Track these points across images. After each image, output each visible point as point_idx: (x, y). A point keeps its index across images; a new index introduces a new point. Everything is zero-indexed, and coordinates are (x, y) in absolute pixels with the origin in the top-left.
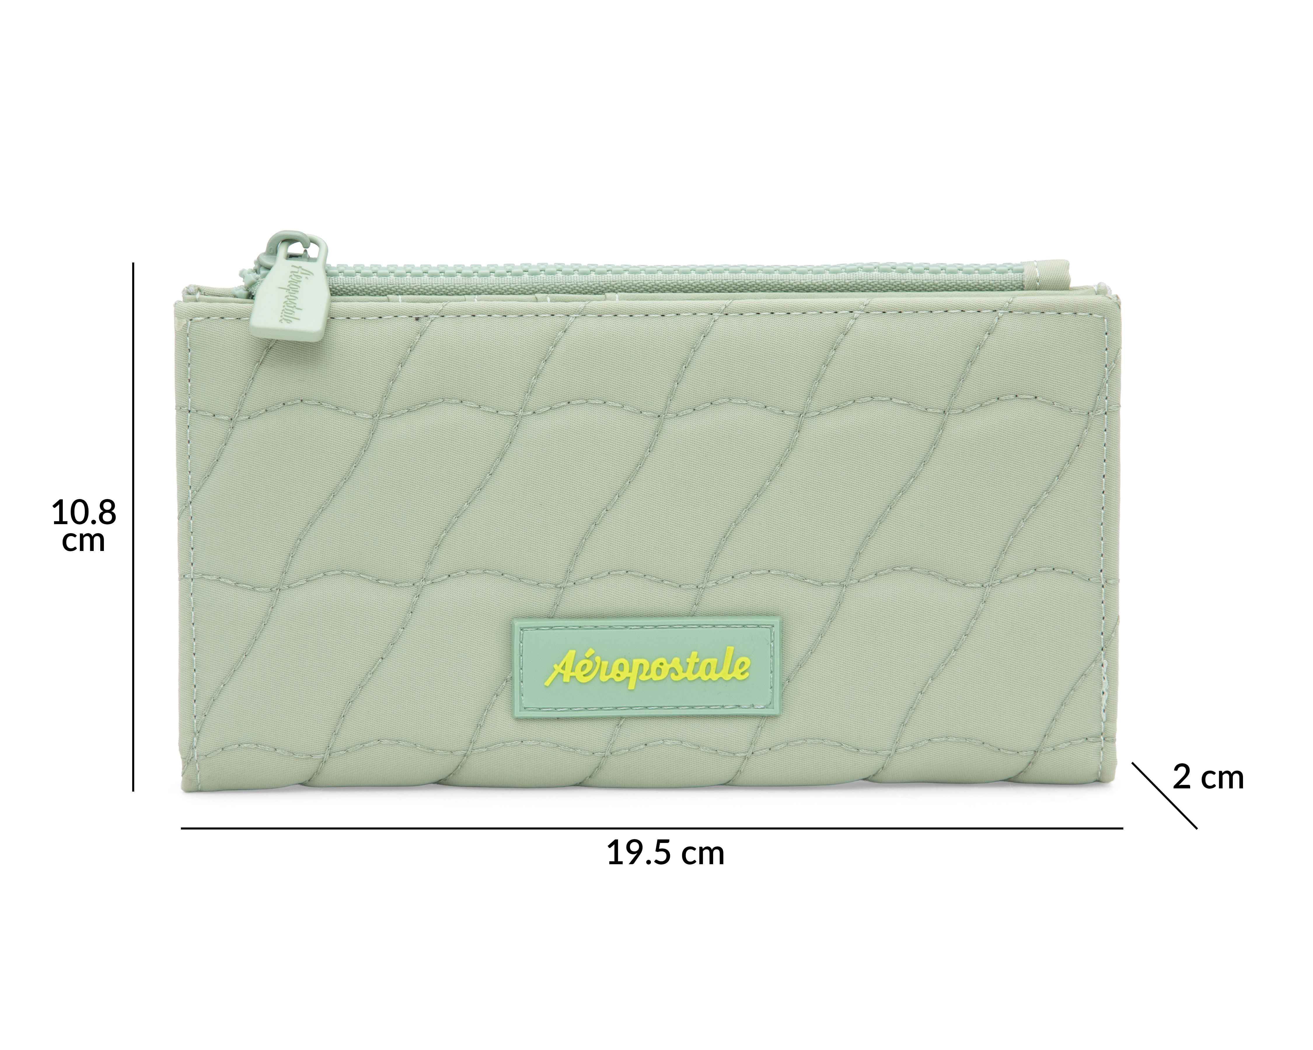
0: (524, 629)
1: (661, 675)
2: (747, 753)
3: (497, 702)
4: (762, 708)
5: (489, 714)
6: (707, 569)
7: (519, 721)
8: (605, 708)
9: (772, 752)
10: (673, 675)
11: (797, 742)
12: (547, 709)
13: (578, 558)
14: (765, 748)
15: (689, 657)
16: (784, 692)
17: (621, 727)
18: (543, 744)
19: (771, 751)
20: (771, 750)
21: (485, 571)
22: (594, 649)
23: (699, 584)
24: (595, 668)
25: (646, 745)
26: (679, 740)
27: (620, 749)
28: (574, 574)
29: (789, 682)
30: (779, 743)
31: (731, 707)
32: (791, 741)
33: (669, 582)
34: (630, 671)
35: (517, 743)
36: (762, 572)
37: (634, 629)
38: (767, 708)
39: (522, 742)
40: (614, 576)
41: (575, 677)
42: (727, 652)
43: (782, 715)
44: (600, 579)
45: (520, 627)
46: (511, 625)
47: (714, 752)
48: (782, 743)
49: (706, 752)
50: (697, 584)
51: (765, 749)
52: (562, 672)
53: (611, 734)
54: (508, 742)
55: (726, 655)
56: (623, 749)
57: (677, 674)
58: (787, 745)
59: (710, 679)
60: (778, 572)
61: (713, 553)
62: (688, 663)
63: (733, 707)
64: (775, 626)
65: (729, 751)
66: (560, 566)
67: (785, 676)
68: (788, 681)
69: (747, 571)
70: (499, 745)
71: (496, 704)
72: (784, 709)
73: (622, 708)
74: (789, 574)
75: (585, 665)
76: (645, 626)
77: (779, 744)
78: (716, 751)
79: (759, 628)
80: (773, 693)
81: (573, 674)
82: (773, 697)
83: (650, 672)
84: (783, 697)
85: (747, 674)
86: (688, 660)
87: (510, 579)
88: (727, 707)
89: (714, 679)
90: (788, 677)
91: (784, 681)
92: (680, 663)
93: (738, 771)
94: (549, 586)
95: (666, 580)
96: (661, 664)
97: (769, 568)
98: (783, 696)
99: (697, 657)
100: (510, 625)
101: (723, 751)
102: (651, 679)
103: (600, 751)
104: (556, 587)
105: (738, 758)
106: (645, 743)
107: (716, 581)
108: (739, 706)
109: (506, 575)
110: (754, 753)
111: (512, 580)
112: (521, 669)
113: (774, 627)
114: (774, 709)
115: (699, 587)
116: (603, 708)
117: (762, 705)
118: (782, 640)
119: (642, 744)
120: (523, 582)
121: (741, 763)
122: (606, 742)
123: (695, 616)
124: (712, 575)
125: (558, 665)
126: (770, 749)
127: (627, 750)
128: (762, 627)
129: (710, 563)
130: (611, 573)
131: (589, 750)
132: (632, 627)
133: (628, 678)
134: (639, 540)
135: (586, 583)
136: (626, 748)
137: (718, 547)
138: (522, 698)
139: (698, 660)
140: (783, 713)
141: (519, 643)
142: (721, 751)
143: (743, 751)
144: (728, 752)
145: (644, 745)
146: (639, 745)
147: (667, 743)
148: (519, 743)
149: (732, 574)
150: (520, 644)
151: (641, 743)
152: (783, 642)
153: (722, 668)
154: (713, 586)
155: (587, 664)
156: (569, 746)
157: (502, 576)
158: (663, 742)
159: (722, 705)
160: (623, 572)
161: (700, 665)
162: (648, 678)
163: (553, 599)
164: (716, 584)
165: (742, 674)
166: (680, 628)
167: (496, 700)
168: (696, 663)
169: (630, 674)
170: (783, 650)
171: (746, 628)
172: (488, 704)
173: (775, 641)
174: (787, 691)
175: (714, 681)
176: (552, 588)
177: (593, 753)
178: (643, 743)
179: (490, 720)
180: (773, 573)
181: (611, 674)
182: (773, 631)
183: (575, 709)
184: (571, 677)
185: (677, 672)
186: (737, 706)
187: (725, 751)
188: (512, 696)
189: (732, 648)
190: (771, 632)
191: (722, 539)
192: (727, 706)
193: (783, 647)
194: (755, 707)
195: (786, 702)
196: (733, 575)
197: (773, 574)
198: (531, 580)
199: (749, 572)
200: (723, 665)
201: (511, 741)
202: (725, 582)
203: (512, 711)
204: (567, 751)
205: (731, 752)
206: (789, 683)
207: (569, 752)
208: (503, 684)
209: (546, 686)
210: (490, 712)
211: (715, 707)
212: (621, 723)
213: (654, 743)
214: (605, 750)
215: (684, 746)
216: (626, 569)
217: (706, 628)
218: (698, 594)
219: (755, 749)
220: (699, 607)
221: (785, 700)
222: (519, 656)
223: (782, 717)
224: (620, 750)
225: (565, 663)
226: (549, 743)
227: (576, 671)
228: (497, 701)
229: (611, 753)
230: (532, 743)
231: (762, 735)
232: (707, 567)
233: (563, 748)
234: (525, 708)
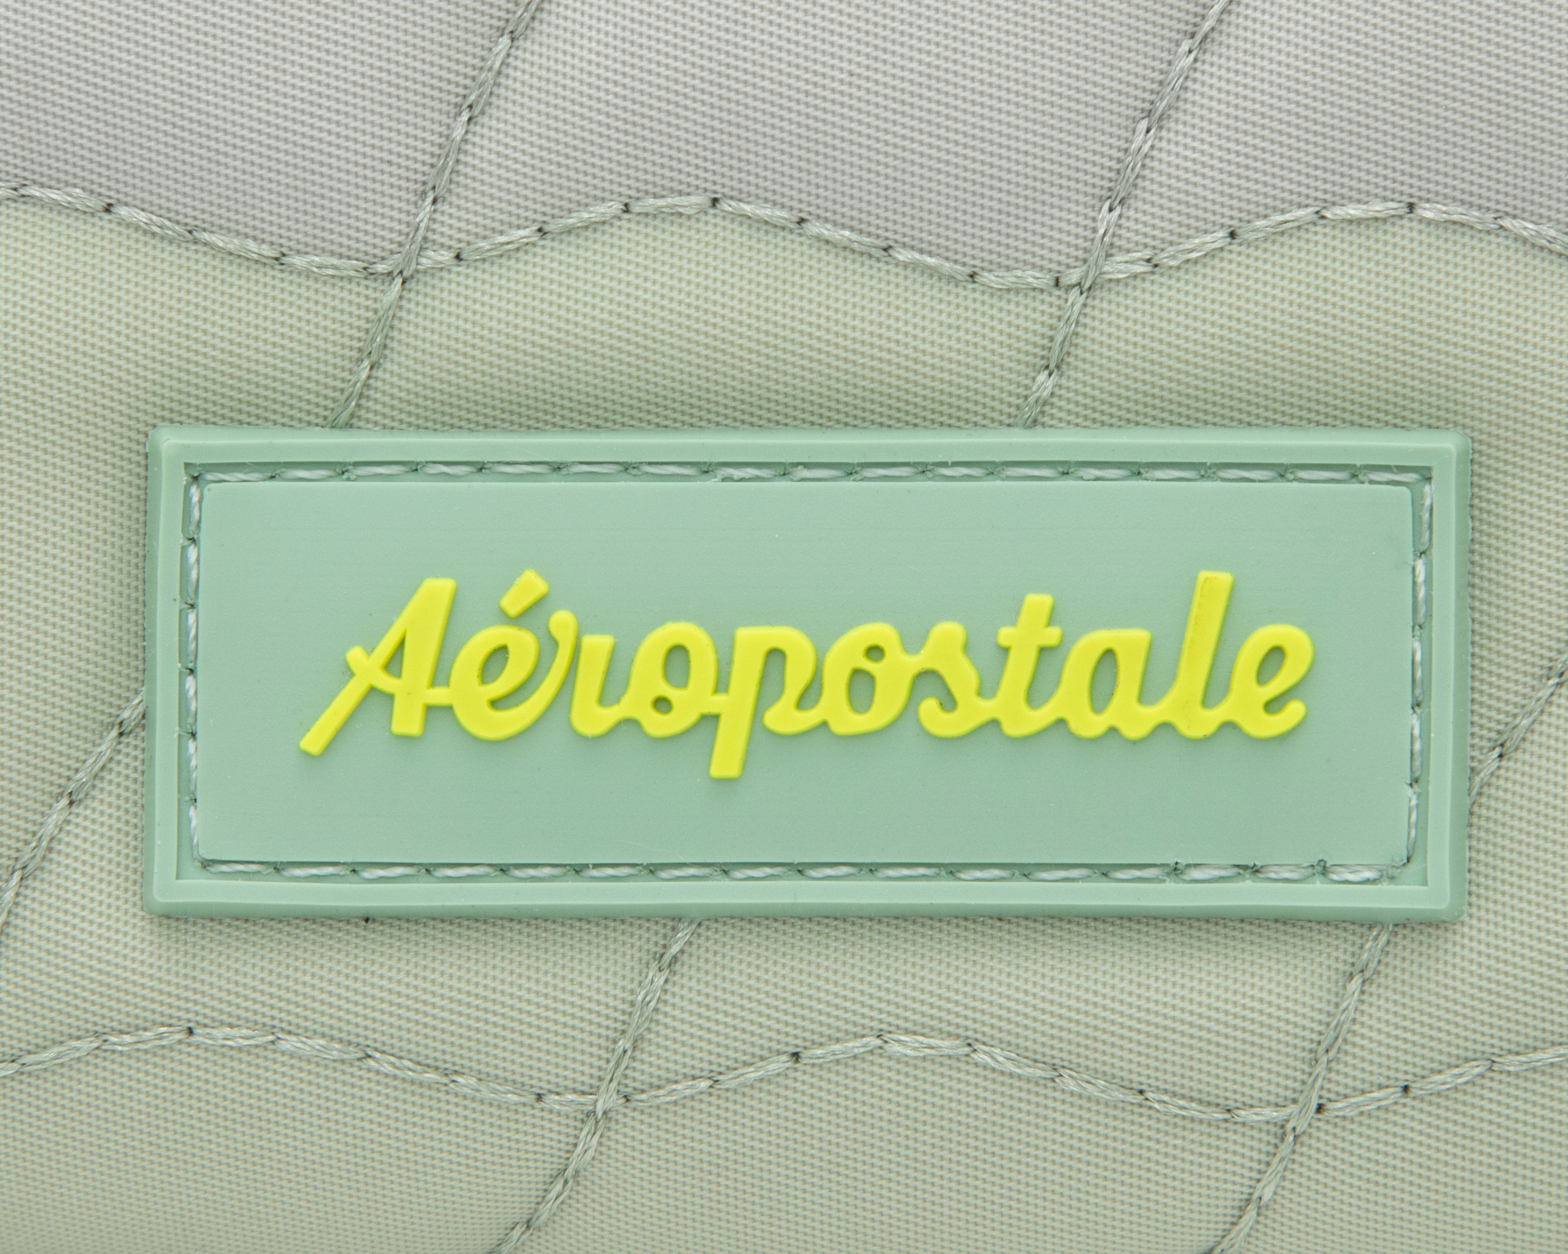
0: (209, 477)
1: (874, 707)
2: (1292, 1108)
3: (68, 833)
4: (1367, 881)
5: (28, 892)
6: (1105, 193)
7: (178, 930)
8: (596, 866)
9: (1417, 1103)
10: (929, 708)
11: (1539, 1055)
12: (314, 871)
13: (478, 129)
14: (1383, 1081)
15: (1013, 623)
16: (1476, 809)
17: (677, 967)
18: (289, 1043)
19: (1407, 1101)
20: (1414, 1092)
21: (22, 191)
22: (545, 576)
23: (1068, 266)
24: (548, 670)
25: (796, 1056)
26: (958, 1036)
27: (671, 1076)
28: (453, 211)
29: (1501, 756)
30: (1453, 1061)
31: (1216, 873)
32: (1510, 1052)
33: (917, 256)
34: (722, 685)
35: (160, 1037)
36: (1377, 208)
37: (742, 480)
38: (1392, 878)
39: (190, 1031)
40: (649, 220)
41: (449, 709)
42: (1197, 599)
43: (1466, 919)
44: (584, 233)
45: (187, 465)
46: (146, 456)
47: (1130, 1099)
48: (1467, 1060)
49: (1089, 1099)
50: (1054, 266)
51: (1380, 1087)
52: (386, 683)
53: (623, 1001)
54: (121, 1032)
55: (1195, 610)
56: (685, 1076)
57: (949, 703)
58: (1490, 1069)
59: (1113, 731)
60: (1457, 213)
61: (1138, 114)
62: (1006, 651)
63: (1223, 873)
64: (1435, 474)
65: (1203, 1097)
66: (386, 167)
67: (1482, 727)
68: (1498, 750)
69: (1300, 206)
70: (78, 1049)
71: (68, 844)
72: (1474, 888)
73: (677, 873)
74: (1507, 222)
75: (500, 654)
76: (797, 464)
77: (1450, 1066)
78: (1141, 1092)
79: (1358, 486)
80: (1422, 806)
81: (439, 696)
82: (1421, 826)
83: (820, 694)
84: (1474, 832)
85: (1295, 711)
86: (1006, 635)
87: (145, 232)
88: (1196, 874)
89: (1134, 730)
90: (1499, 732)
91: (1476, 753)
92: (967, 648)
93: (1248, 1201)
94: (336, 267)
95: (904, 245)
96: (875, 652)
97: (1413, 191)
98: (1471, 825)
99: (1051, 622)
100: (141, 459)
101: (1174, 1094)
102: (824, 725)
103: (569, 1083)
104: (369, 273)
105: (1246, 1130)
106: (792, 1050)
107: (1147, 253)
108: (1255, 870)
109: (123, 211)
110: (1330, 1106)
111: (154, 234)
112: (192, 671)
113: (1429, 479)
114: (1425, 883)
115: (1064, 281)
116: (586, 866)
117: (1369, 867)
118: (1472, 552)
119: (779, 1053)
120: (206, 244)
121: (1263, 1157)
122: (602, 1041)
123: (1043, 425)
124: (1131, 224)
125: (370, 650)
126: (1406, 1089)
127: (704, 1084)
128: (1371, 482)
129: (1119, 161)
130: (636, 208)
131: (517, 1078)
132: (736, 473)
133: (710, 720)
134: (774, 40)
135: (508, 252)
136: (697, 1073)
137: (1161, 83)
138: (190, 821)
139: (1052, 636)
140: (1474, 910)
141: (181, 541)
142: (1166, 1091)
143: (1272, 1099)
144: (1200, 1102)
145: (784, 1058)
146: (762, 1059)
147: (896, 1048)
148: (178, 1037)
149: (1226, 221)
150: (184, 549)
151: (770, 1050)
152: (1477, 558)
153: (1172, 677)
154: (1135, 276)
155: (511, 649)
156: (421, 1059)
157: (106, 216)
158: (879, 1042)
159: (1171, 861)
160: (693, 199)
161: (1064, 660)
162: (809, 719)
163: (354, 332)
164: (1147, 268)
165: (1273, 706)
166: (968, 478)
167: (68, 822)
168: (1043, 651)
169: (721, 698)
170: (1473, 597)
171: (1295, 484)
172: (27, 843)
173: (1435, 552)
174: (1492, 803)
175: (1135, 742)
176: (350, 279)
177: (539, 1097)
178: (781, 1047)
179: (32, 922)
180: (1429, 215)
181: (626, 700)
182: (1428, 502)
183: (450, 872)
184: (430, 710)
185: (949, 693)
186: (1245, 867)
187: (1183, 1097)
188: (145, 807)
189: (1225, 579)
190: (1416, 502)
191: (1178, 44)
192: (1196, 865)
193: (1473, 586)
194: (1335, 877)
195: (1487, 853)
196: (1235, 223)
197: (1429, 222)
198: (246, 236)
199: (1310, 210)
200: (1177, 661)
201: (137, 1028)
202: (1194, 255)
203: (144, 878)
204: (413, 1082)
205: (1212, 1099)
206: (1504, 763)
207: (421, 1085)
208: (103, 748)
209: (306, 754)
210: (37, 884)
211: (1137, 873)
212: (675, 949)
213: (837, 1047)
214: (594, 1082)
215: (985, 1067)
216: (709, 186)
217: (1097, 479)
218: (1059, 318)
219: (1332, 1086)
220: (1063, 381)
221: (1482, 846)
222: (177, 606)
223: (1466, 930)
224: (668, 1081)
225: (402, 644)
226: (322, 1042)
227: (453, 679)
228: (70, 828)
229: (627, 1098)
230: (239, 1036)
231: (1365, 1019)
232: (1106, 184)
233: (388, 1069)
234: (206, 864)
